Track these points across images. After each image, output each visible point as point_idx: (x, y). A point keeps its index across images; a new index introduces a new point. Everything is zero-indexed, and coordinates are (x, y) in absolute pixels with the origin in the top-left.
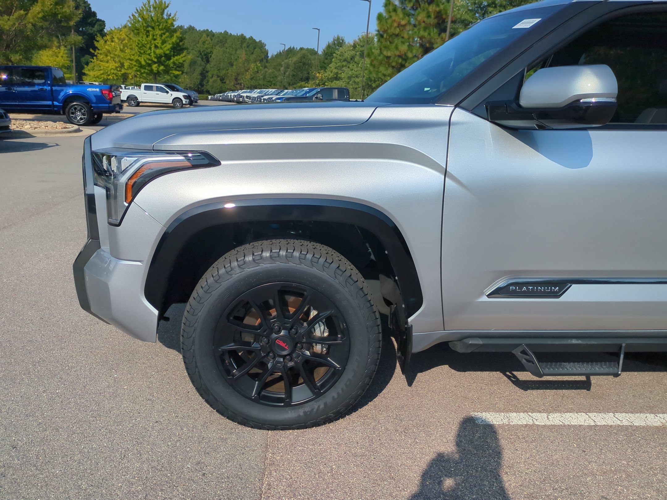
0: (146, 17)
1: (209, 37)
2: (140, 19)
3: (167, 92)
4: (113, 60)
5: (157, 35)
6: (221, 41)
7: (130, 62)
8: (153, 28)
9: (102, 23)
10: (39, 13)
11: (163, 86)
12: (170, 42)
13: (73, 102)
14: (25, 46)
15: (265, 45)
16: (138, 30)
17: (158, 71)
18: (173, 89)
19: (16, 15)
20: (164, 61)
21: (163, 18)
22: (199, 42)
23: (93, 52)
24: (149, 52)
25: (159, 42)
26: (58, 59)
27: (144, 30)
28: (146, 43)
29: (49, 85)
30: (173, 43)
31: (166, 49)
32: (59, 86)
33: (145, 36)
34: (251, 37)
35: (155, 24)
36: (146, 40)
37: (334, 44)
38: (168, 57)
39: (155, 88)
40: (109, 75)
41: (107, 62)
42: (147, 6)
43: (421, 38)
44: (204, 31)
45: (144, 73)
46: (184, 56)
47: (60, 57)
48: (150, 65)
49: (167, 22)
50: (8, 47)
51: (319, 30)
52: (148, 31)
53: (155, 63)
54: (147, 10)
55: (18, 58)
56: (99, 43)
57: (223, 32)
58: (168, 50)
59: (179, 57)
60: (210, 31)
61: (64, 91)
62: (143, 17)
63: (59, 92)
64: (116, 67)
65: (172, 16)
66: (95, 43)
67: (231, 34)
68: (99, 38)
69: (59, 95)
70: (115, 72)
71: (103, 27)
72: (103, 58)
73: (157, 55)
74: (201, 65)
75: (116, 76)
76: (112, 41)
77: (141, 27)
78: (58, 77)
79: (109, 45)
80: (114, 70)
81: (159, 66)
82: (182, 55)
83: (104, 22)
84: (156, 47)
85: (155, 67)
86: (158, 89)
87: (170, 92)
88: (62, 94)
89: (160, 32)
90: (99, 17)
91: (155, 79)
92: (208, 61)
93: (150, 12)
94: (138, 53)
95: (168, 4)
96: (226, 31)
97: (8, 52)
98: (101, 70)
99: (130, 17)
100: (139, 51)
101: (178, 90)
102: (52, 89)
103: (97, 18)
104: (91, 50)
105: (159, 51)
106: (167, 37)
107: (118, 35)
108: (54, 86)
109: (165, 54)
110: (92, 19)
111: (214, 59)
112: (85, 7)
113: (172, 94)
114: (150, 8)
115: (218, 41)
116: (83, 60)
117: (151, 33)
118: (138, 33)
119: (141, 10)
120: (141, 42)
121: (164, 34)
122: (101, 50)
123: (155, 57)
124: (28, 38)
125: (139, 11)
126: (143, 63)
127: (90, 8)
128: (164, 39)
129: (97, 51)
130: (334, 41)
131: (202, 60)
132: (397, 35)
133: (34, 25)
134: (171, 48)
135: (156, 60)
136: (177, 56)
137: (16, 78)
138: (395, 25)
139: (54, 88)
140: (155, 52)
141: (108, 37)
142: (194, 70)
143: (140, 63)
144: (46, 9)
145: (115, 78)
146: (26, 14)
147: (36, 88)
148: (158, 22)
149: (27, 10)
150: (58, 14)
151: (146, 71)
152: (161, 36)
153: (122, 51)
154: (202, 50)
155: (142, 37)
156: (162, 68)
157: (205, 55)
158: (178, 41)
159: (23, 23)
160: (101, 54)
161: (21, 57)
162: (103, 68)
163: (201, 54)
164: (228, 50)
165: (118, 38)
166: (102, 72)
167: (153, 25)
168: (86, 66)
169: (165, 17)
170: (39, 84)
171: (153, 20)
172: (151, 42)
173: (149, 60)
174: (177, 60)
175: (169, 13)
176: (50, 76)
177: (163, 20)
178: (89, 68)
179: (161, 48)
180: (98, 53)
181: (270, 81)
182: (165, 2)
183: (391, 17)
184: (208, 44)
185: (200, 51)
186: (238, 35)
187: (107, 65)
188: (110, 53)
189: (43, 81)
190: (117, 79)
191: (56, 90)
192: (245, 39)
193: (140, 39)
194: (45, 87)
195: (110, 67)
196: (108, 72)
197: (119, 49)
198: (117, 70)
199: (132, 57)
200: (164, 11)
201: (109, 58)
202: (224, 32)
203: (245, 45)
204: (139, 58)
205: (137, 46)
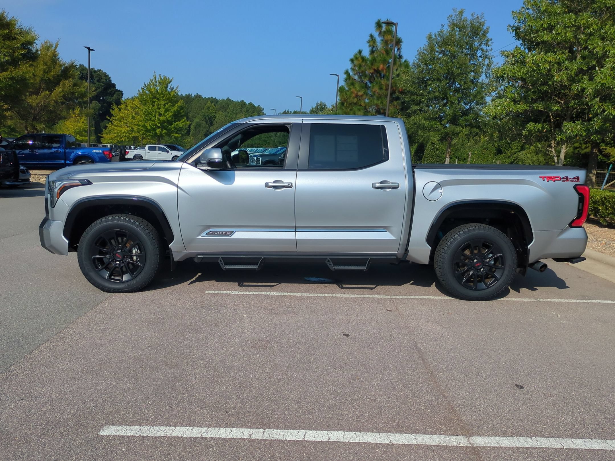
0: (153, 90)
1: (213, 104)
2: (147, 92)
3: (168, 152)
4: (126, 125)
5: (161, 105)
6: (223, 107)
7: (138, 127)
8: (158, 99)
9: (121, 93)
10: (60, 93)
11: (164, 146)
12: (172, 110)
13: (81, 161)
14: (48, 118)
15: (263, 110)
16: (145, 101)
17: (161, 134)
18: (174, 148)
19: (43, 94)
20: (166, 126)
21: (166, 91)
22: (204, 108)
23: (109, 118)
24: (154, 119)
25: (163, 110)
26: (79, 125)
27: (151, 101)
28: (152, 111)
29: (63, 148)
30: (174, 111)
31: (168, 116)
32: (70, 149)
33: (151, 106)
34: (251, 102)
35: (160, 96)
36: (152, 109)
37: (317, 109)
38: (170, 123)
39: (157, 149)
40: (122, 138)
41: (121, 127)
42: (153, 81)
43: (377, 105)
44: (209, 99)
45: (149, 135)
46: (184, 122)
47: (81, 123)
48: (154, 130)
49: (170, 94)
50: (34, 119)
51: (301, 98)
52: (154, 102)
53: (159, 127)
54: (154, 85)
55: (42, 127)
56: (115, 111)
57: (225, 99)
58: (170, 116)
59: (179, 123)
60: (214, 98)
61: (75, 152)
62: (149, 90)
63: (70, 153)
64: (128, 131)
65: (175, 89)
66: (111, 111)
67: (232, 100)
68: (114, 107)
69: (71, 155)
70: (127, 135)
71: (121, 96)
72: (117, 123)
73: (160, 121)
74: (205, 128)
75: (128, 138)
76: (126, 110)
77: (148, 98)
78: (71, 142)
79: (122, 112)
80: (126, 133)
81: (162, 130)
82: (181, 121)
83: (122, 92)
84: (160, 115)
85: (158, 131)
86: (161, 149)
87: (170, 152)
88: (73, 155)
89: (164, 103)
90: (118, 88)
91: (159, 140)
92: (211, 124)
93: (156, 86)
94: (145, 120)
95: (172, 80)
96: (228, 98)
97: (34, 122)
98: (115, 133)
99: (139, 91)
100: (145, 118)
101: (178, 150)
102: (65, 151)
103: (116, 88)
104: (107, 117)
105: (162, 118)
106: (169, 107)
107: (131, 104)
108: (67, 149)
109: (167, 120)
110: (112, 89)
111: (217, 122)
112: (106, 80)
113: (171, 153)
114: (156, 83)
115: (221, 107)
116: (102, 124)
117: (156, 103)
118: (146, 103)
119: (148, 85)
120: (148, 111)
121: (167, 104)
122: (116, 117)
123: (159, 123)
124: (51, 112)
125: (147, 85)
126: (149, 128)
127: (110, 81)
128: (167, 108)
129: (112, 117)
130: (317, 107)
131: (206, 123)
132: (356, 104)
133: (56, 102)
134: (173, 115)
135: (159, 125)
136: (177, 121)
137: (38, 143)
138: (354, 95)
139: (67, 151)
140: (159, 119)
141: (122, 106)
142: (199, 132)
143: (146, 127)
144: (66, 89)
145: (127, 140)
146: (51, 94)
147: (53, 150)
148: (162, 94)
149: (51, 91)
150: (75, 93)
151: (151, 134)
152: (165, 105)
153: (133, 118)
154: (206, 114)
155: (149, 107)
156: (164, 131)
157: (209, 119)
158: (179, 109)
159: (48, 101)
160: (116, 120)
161: (44, 126)
162: (117, 132)
163: (205, 118)
164: (229, 114)
165: (130, 106)
166: (116, 135)
167: (158, 97)
168: (104, 130)
169: (169, 90)
170: (55, 148)
171: (158, 93)
172: (156, 111)
173: (154, 125)
174: (177, 125)
175: (172, 87)
176: (64, 141)
177: (167, 93)
178: (106, 131)
179: (164, 115)
180: (113, 119)
181: (265, 141)
182: (169, 78)
183: (350, 89)
184: (212, 110)
185: (204, 116)
186: (239, 101)
187: (121, 129)
188: (124, 119)
189: (58, 145)
190: (129, 141)
191: (68, 152)
192: (245, 104)
193: (147, 108)
194: (60, 150)
195: (123, 131)
196: (121, 135)
197: (131, 116)
198: (129, 134)
199: (140, 123)
200: (167, 85)
201: (122, 123)
202: (227, 99)
203: (244, 110)
204: (146, 124)
205: (144, 114)
